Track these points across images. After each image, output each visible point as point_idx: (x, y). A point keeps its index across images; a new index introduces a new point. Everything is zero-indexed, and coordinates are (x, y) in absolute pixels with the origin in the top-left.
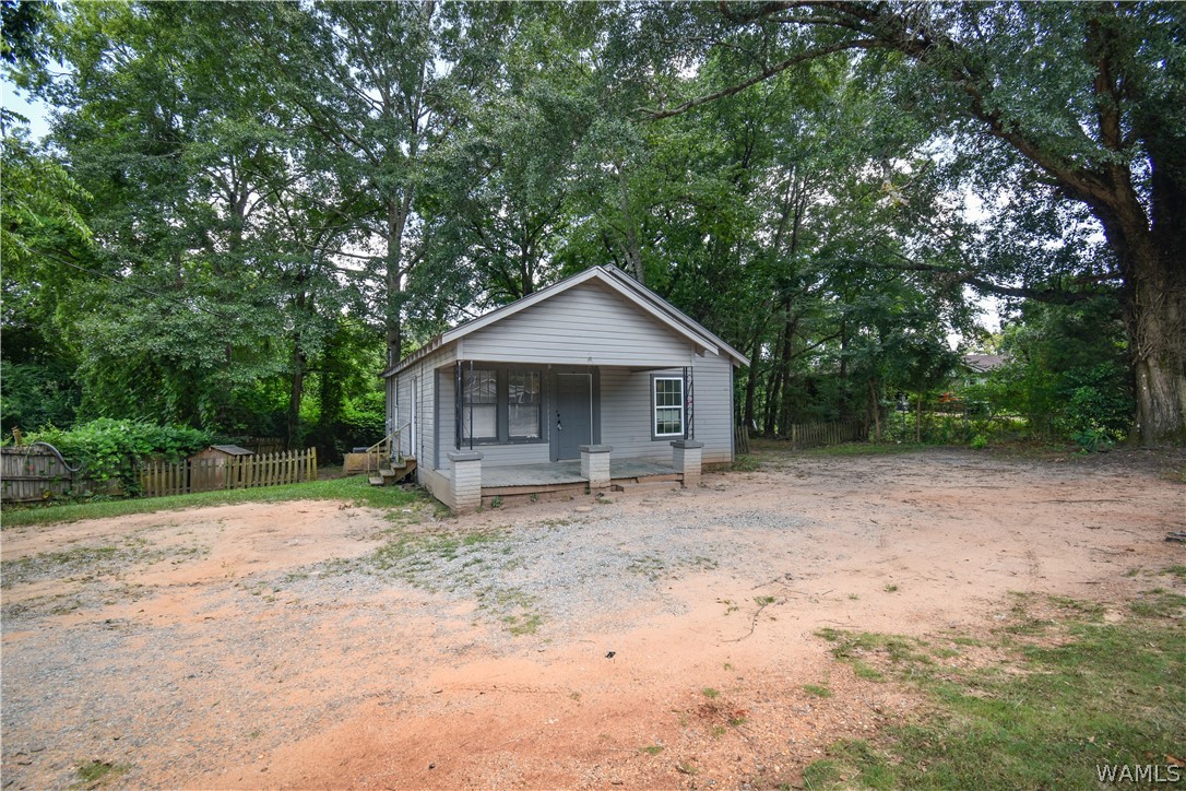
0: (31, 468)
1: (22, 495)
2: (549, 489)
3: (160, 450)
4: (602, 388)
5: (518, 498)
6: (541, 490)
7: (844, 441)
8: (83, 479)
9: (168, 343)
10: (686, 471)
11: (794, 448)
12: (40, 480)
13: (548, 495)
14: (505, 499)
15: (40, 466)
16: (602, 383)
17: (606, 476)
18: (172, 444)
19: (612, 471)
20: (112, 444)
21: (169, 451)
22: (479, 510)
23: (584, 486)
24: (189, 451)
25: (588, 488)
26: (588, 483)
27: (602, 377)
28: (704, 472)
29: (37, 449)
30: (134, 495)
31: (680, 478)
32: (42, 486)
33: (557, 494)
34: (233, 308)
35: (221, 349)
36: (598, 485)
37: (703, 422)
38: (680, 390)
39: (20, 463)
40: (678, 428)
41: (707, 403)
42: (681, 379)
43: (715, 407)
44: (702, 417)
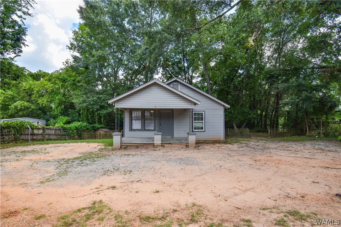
0: (56, 132)
1: (53, 138)
2: (141, 145)
3: (88, 129)
4: (174, 115)
5: (132, 147)
6: (139, 145)
7: (294, 135)
8: (67, 135)
9: (87, 105)
10: (189, 142)
11: (269, 137)
12: (58, 135)
13: (142, 147)
14: (128, 147)
15: (58, 132)
16: (174, 114)
17: (160, 142)
18: (90, 128)
19: (162, 141)
20: (74, 127)
21: (89, 130)
22: (119, 149)
23: (153, 145)
24: (96, 130)
25: (154, 145)
26: (154, 144)
27: (174, 112)
28: (196, 143)
29: (57, 128)
30: (81, 139)
31: (187, 144)
32: (58, 136)
33: (144, 147)
34: (101, 96)
35: (99, 106)
36: (157, 145)
37: (212, 126)
38: (203, 116)
39: (53, 131)
40: (202, 128)
41: (214, 120)
42: (203, 112)
43: (217, 122)
44: (212, 125)
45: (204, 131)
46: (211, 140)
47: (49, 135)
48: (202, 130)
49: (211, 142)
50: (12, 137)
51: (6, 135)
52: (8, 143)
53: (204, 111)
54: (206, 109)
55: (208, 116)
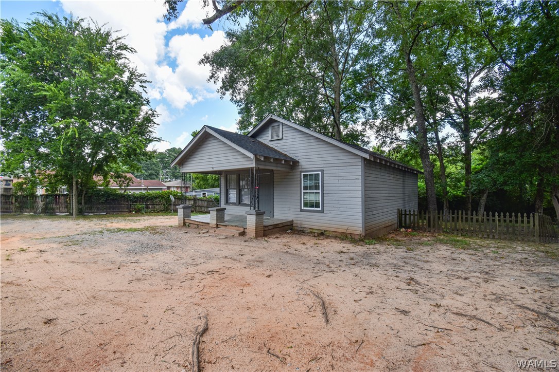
4: (274, 180)
16: (274, 178)
22: (183, 227)
27: (274, 175)
37: (336, 202)
38: (318, 181)
39: (206, 203)
40: (317, 205)
41: (340, 188)
42: (320, 173)
43: (348, 192)
44: (337, 199)
45: (322, 211)
46: (336, 230)
47: (201, 207)
48: (318, 209)
49: (334, 234)
50: (162, 207)
51: (157, 205)
52: (158, 212)
53: (322, 171)
54: (324, 166)
55: (330, 180)
